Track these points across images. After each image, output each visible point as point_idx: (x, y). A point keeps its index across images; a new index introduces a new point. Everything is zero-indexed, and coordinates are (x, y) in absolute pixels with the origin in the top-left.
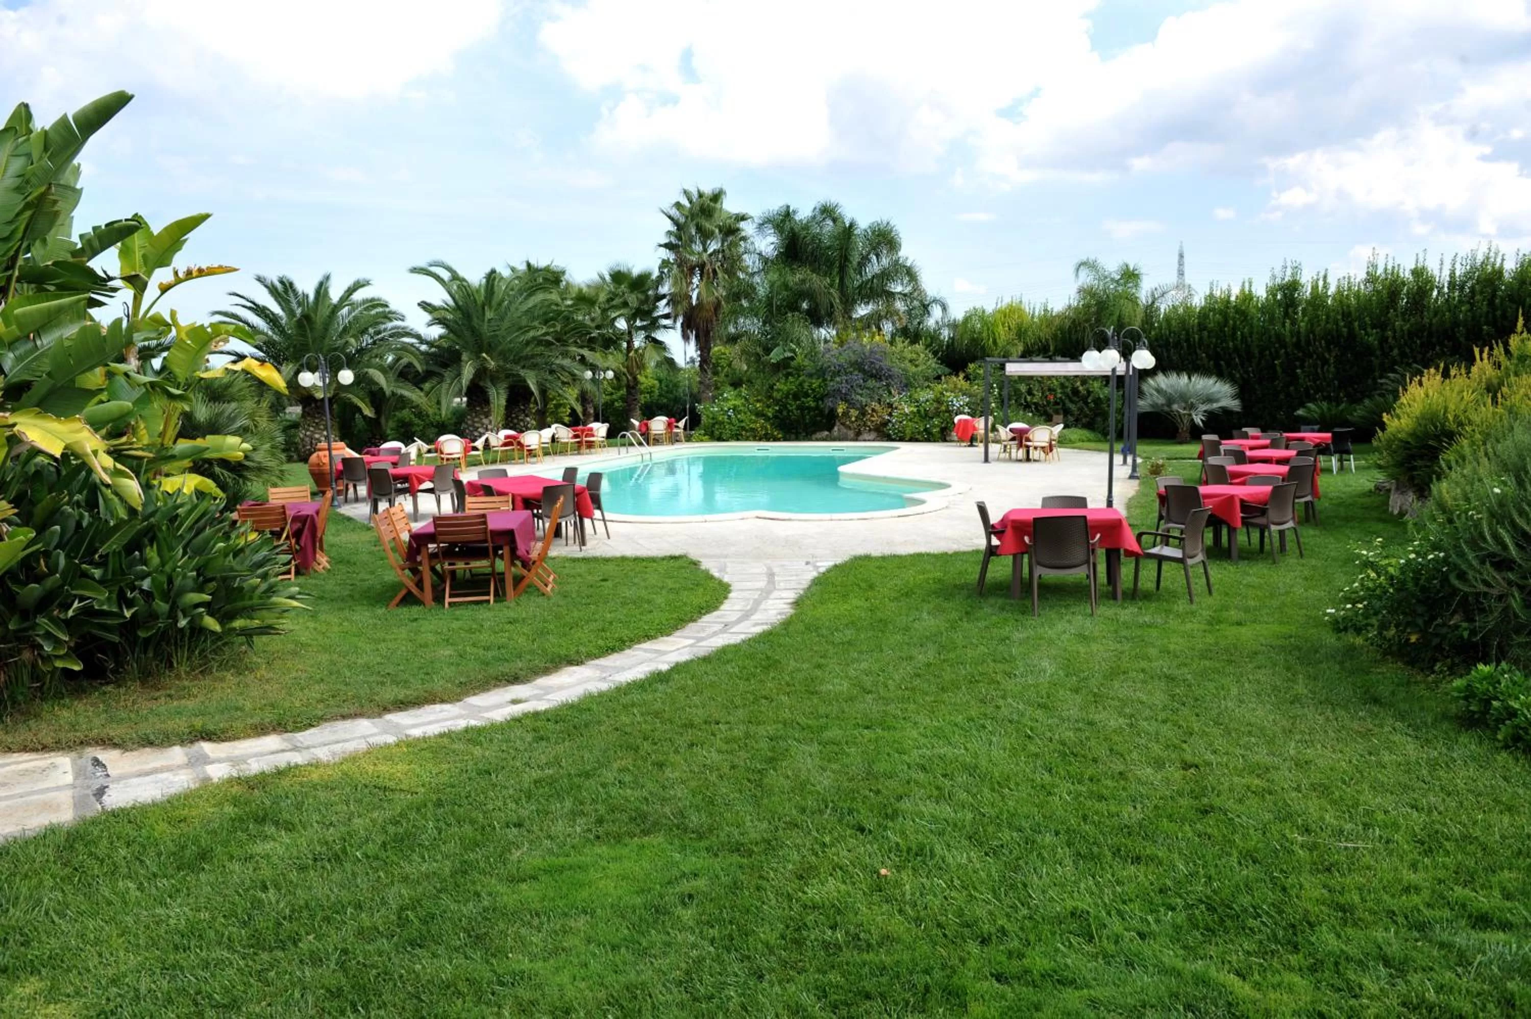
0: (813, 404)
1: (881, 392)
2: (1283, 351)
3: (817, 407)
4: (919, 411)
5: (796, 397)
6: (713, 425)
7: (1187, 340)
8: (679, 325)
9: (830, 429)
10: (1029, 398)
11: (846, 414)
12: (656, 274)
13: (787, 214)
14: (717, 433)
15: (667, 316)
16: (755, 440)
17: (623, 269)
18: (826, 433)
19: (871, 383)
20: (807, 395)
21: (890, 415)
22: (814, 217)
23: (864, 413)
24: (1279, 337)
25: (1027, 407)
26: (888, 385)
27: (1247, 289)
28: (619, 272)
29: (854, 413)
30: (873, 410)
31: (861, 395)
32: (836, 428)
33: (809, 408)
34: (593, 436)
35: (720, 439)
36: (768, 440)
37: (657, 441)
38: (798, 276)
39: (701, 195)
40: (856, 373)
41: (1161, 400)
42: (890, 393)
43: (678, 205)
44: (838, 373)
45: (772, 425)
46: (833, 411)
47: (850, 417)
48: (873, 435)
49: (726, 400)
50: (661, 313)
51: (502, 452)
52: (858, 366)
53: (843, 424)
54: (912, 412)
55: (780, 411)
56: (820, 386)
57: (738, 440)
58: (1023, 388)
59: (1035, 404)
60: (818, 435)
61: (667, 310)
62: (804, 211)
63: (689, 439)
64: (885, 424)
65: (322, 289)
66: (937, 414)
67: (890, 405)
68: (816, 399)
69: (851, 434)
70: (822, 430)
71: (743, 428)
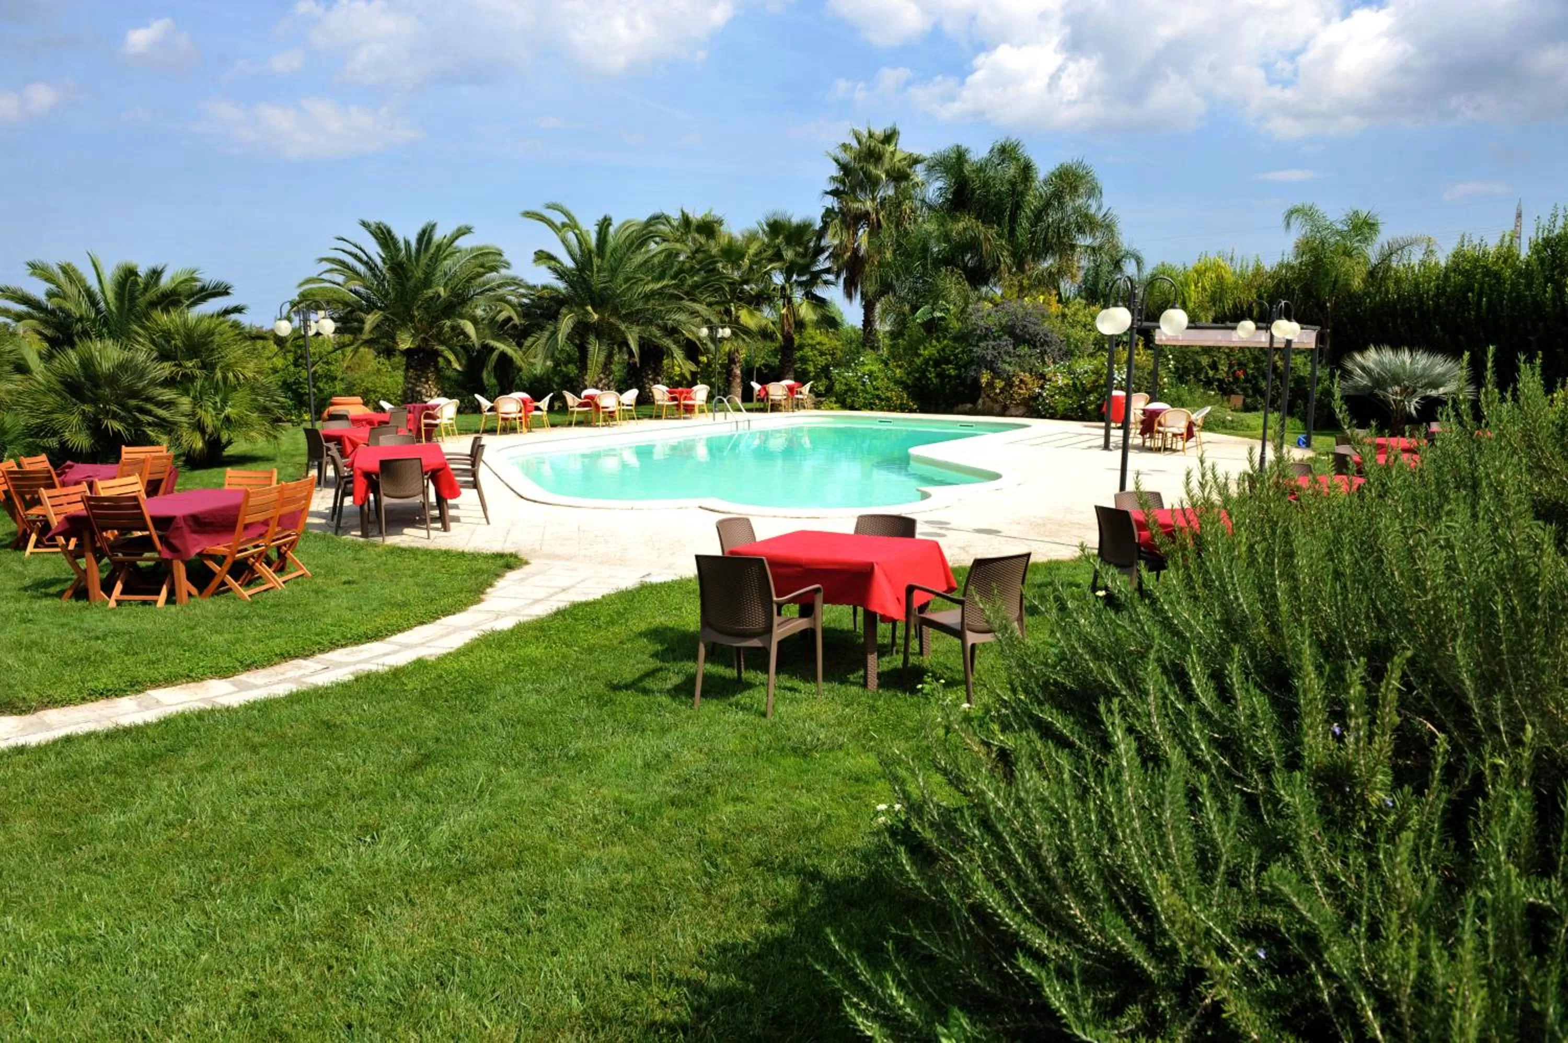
0: (953, 372)
1: (1033, 360)
2: (1541, 324)
3: (958, 376)
4: (1074, 385)
5: (937, 364)
6: (846, 392)
7: (1420, 308)
8: (841, 280)
9: (974, 402)
10: (1211, 373)
11: (991, 385)
12: (818, 224)
13: (960, 156)
14: (849, 400)
15: (828, 271)
16: (889, 410)
17: (778, 218)
18: (969, 406)
19: (1024, 350)
20: (948, 362)
21: (1042, 387)
22: (988, 160)
23: (1009, 383)
24: (1538, 306)
25: (1208, 383)
26: (1043, 353)
27: (1507, 244)
28: (776, 222)
29: (999, 384)
30: (1021, 381)
31: (1010, 364)
32: (980, 401)
33: (949, 376)
34: (691, 399)
35: (852, 408)
36: (903, 411)
37: (775, 407)
38: (963, 225)
39: (871, 136)
40: (1006, 337)
41: (1365, 382)
42: (1044, 363)
43: (845, 147)
44: (984, 338)
45: (909, 394)
46: (976, 381)
47: (995, 388)
48: (1022, 409)
49: (863, 364)
50: (822, 267)
51: (578, 413)
52: (1009, 330)
53: (988, 396)
54: (1067, 385)
55: (918, 379)
56: (963, 352)
57: (872, 409)
58: (1205, 361)
59: (1219, 380)
60: (960, 407)
61: (827, 265)
62: (979, 152)
63: (817, 406)
64: (1036, 398)
65: (425, 236)
66: (1095, 388)
67: (1043, 376)
68: (958, 368)
69: (997, 407)
70: (963, 402)
71: (878, 397)
